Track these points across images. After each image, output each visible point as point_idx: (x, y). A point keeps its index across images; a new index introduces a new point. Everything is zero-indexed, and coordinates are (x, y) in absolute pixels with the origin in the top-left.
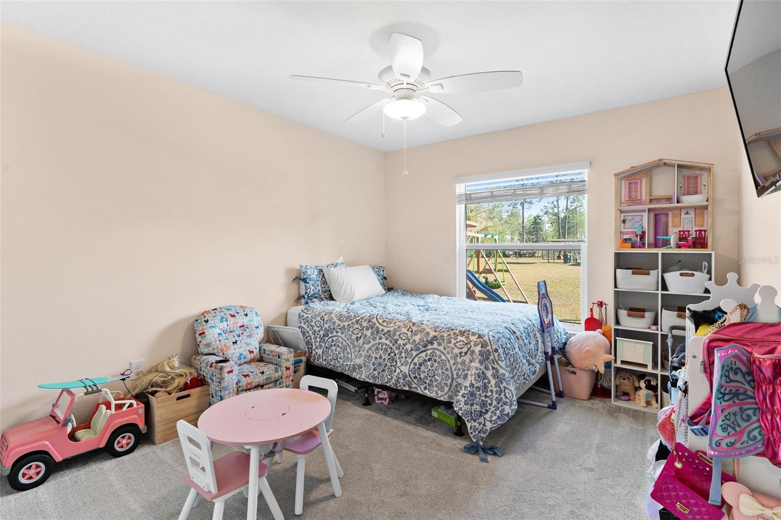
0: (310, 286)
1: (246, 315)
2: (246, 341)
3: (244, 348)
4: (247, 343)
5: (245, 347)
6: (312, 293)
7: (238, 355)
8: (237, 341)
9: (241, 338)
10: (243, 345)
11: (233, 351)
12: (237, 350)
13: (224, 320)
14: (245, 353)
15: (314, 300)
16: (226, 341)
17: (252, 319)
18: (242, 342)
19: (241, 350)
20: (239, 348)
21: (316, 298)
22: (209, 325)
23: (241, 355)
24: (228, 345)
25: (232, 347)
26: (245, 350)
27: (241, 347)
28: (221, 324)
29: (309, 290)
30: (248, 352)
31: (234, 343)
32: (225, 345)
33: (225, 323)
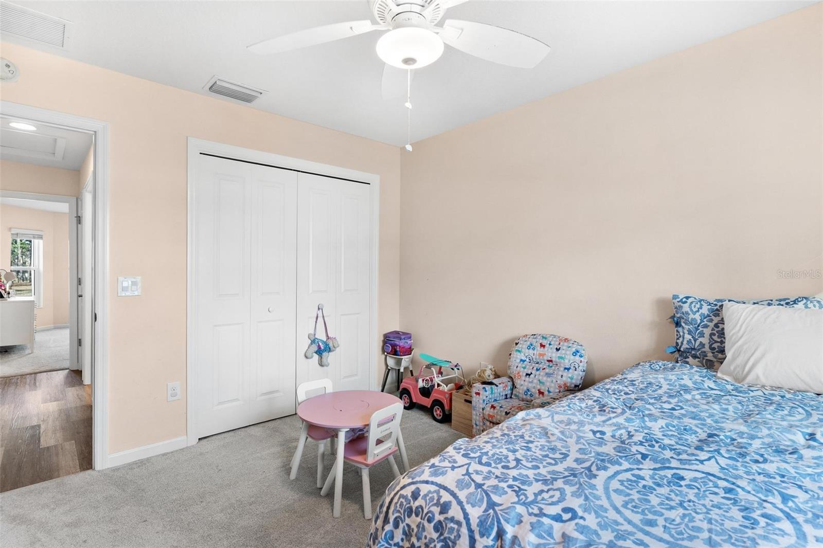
0: (684, 333)
1: (558, 350)
2: (540, 378)
3: (534, 385)
4: (541, 381)
5: (537, 384)
6: (685, 346)
7: (525, 388)
8: (531, 373)
9: (538, 373)
10: (535, 381)
11: (522, 383)
12: (526, 383)
13: (532, 347)
14: (533, 390)
15: (690, 360)
16: (522, 369)
17: (563, 356)
18: (537, 377)
19: (530, 385)
20: (530, 382)
21: (695, 357)
22: (517, 349)
23: (528, 390)
24: (521, 374)
25: (523, 378)
26: (534, 388)
27: (532, 382)
28: (527, 350)
29: (681, 339)
30: (538, 391)
31: (527, 374)
32: (519, 373)
33: (531, 351)
